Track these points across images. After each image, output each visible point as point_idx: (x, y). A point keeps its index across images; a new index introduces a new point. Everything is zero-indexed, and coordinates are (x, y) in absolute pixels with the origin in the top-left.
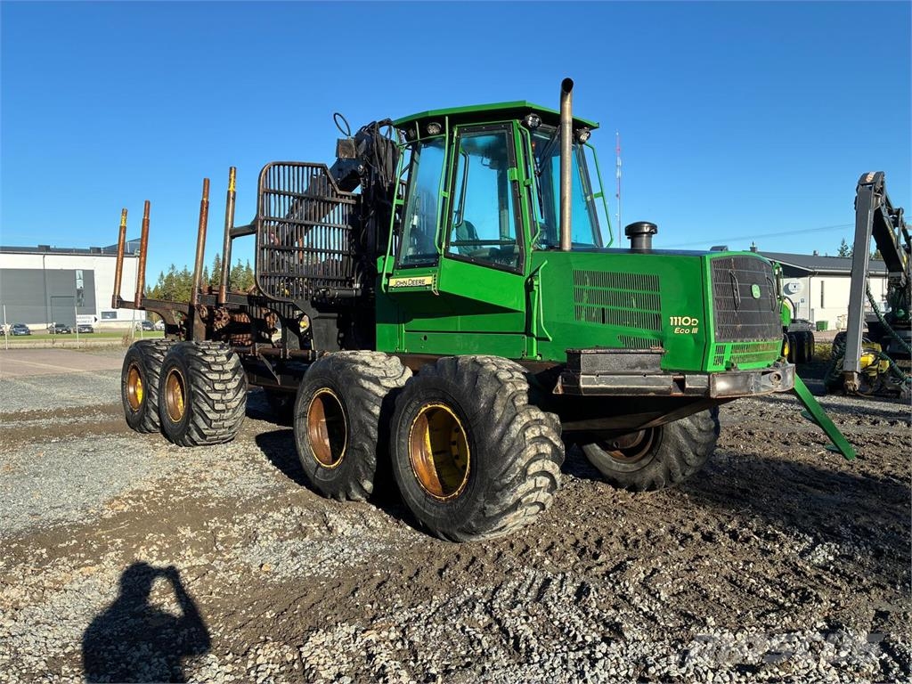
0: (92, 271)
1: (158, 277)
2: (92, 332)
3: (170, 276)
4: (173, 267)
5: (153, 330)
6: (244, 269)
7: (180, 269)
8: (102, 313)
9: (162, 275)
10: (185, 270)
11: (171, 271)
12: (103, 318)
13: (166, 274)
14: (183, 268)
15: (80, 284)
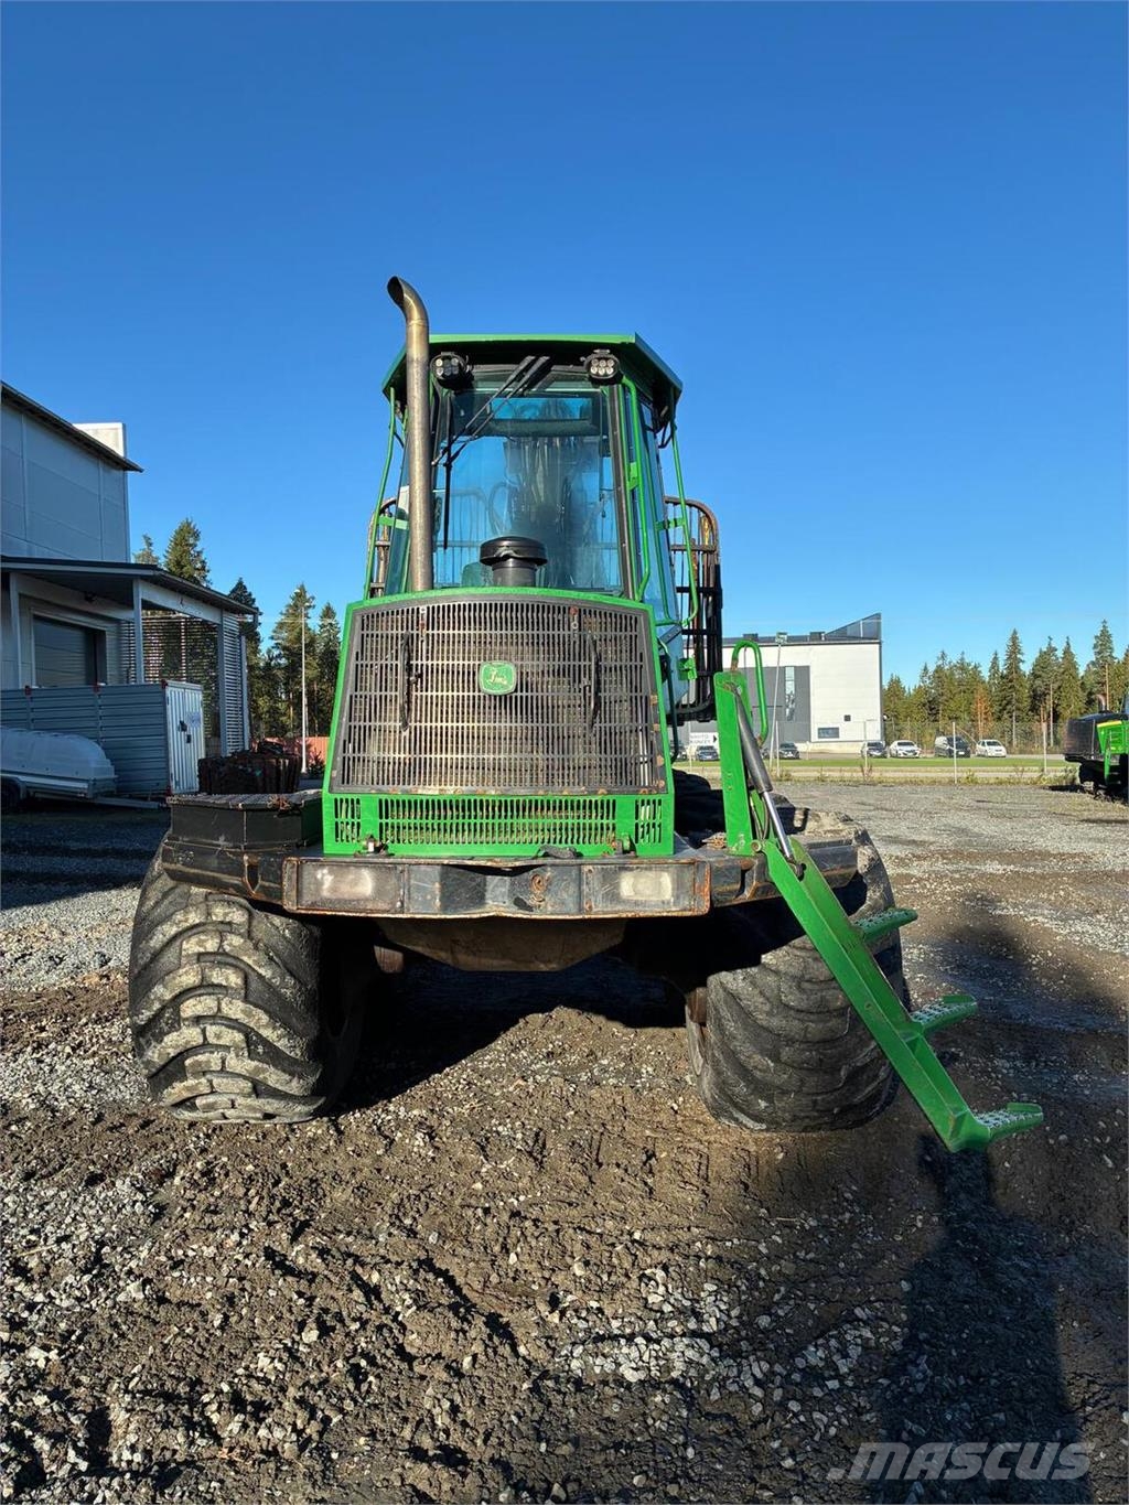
0: (808, 667)
1: (920, 671)
2: (798, 758)
3: (939, 669)
4: (943, 656)
5: (884, 756)
6: (1060, 654)
7: (953, 658)
8: (819, 729)
9: (926, 669)
10: (962, 659)
11: (940, 662)
12: (819, 737)
13: (932, 668)
14: (960, 657)
15: (790, 687)
